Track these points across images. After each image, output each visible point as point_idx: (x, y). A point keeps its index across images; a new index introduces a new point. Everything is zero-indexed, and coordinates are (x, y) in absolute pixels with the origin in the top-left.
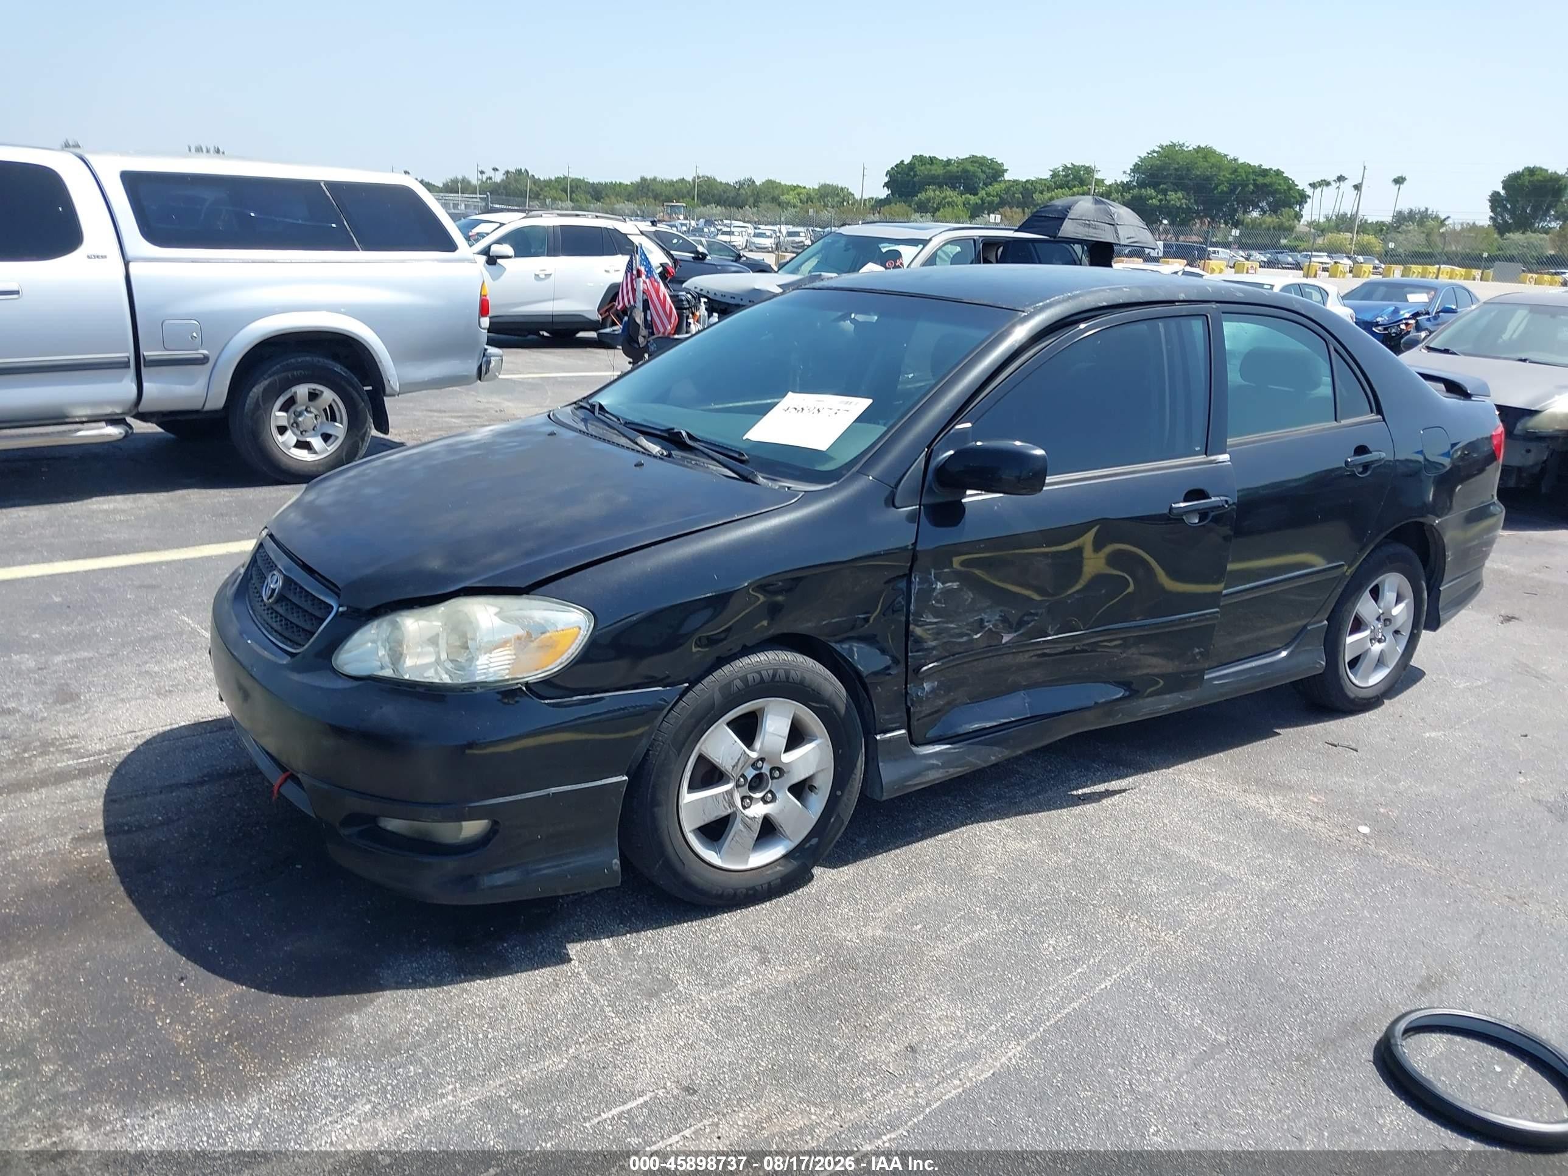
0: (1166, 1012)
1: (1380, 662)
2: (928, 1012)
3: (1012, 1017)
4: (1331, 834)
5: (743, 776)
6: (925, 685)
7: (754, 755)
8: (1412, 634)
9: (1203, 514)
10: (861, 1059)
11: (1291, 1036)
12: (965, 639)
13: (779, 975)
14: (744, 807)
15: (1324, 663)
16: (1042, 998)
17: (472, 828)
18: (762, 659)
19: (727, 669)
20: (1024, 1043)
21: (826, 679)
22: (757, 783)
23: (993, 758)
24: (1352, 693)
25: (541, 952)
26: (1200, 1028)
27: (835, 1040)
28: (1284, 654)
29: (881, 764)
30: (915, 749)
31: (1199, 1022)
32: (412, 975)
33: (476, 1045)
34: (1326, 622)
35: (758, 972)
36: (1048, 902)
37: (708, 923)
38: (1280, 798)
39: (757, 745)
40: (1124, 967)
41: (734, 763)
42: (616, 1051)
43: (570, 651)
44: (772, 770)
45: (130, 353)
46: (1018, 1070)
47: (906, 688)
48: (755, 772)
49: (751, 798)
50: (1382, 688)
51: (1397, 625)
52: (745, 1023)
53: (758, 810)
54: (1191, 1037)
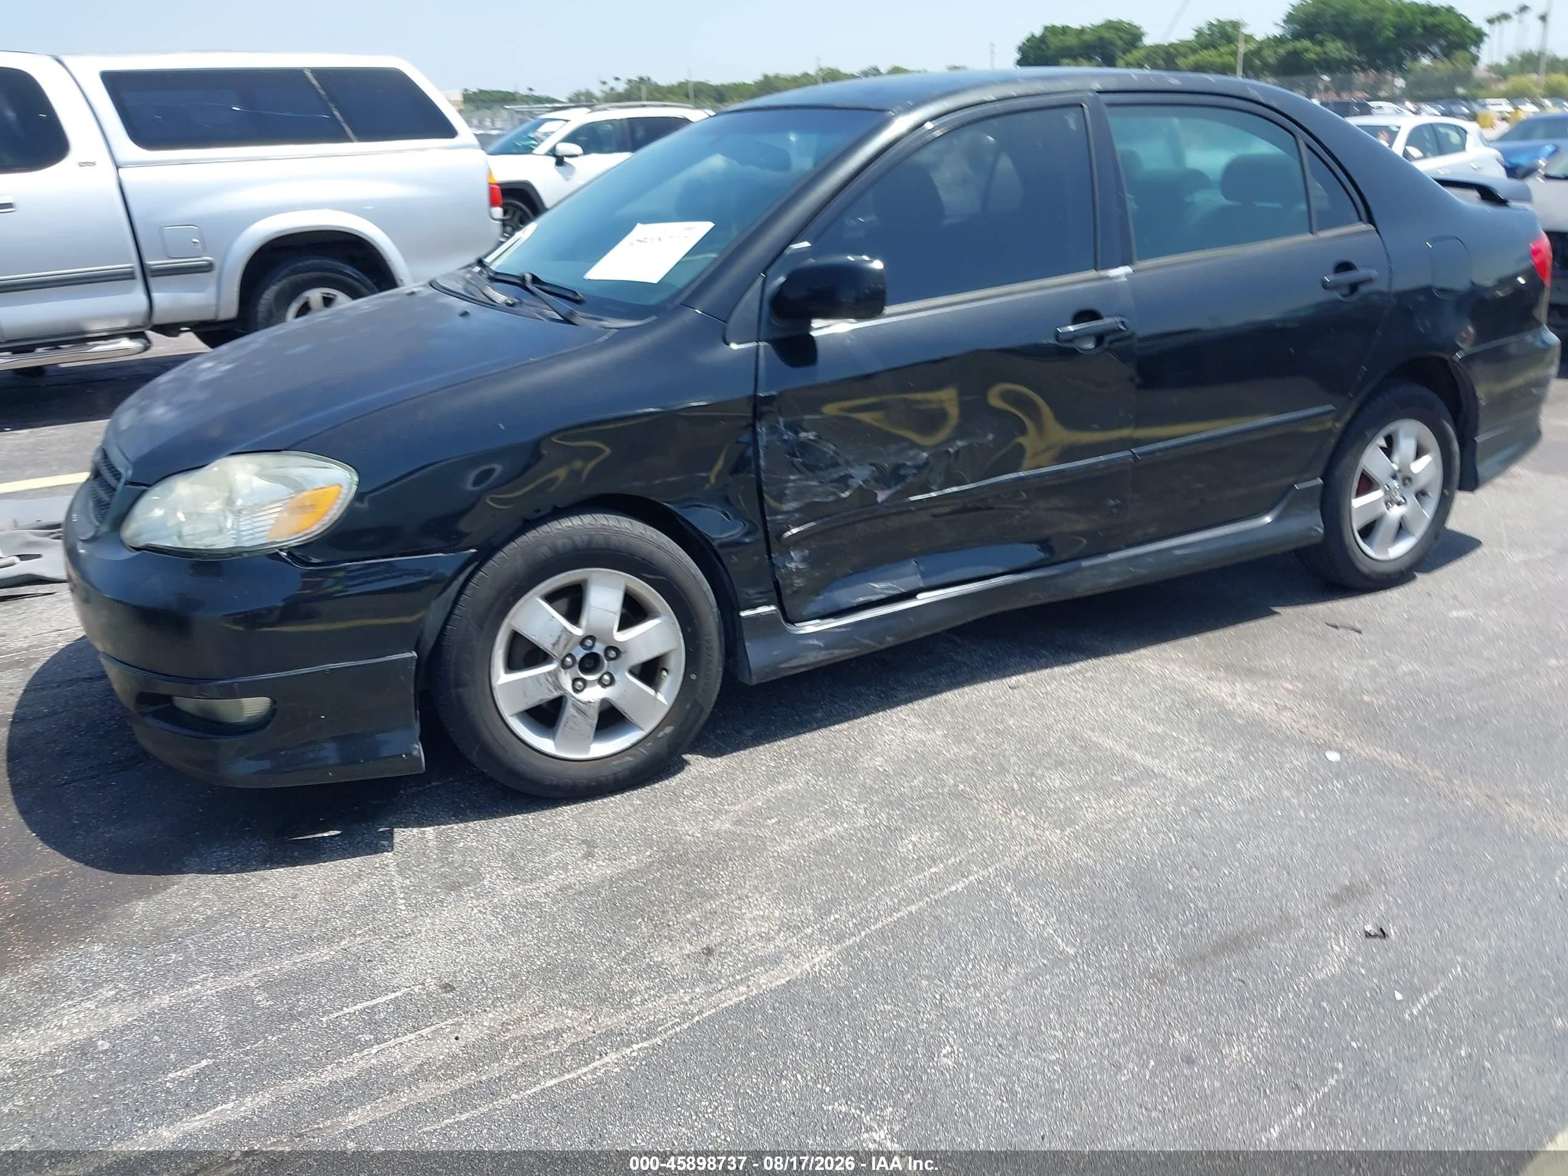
0: (1015, 919)
1: (1401, 529)
2: (743, 911)
3: (836, 920)
4: (1294, 724)
5: (570, 655)
6: (792, 554)
7: (578, 632)
8: (1442, 495)
9: (1100, 338)
10: (648, 960)
11: (1155, 950)
12: (831, 498)
13: (599, 869)
14: (576, 691)
15: (1321, 531)
16: (879, 898)
17: (254, 706)
18: (575, 523)
19: (532, 536)
20: (837, 948)
21: (659, 547)
22: (591, 663)
23: (889, 639)
24: (1364, 567)
25: (359, 842)
26: (1051, 937)
27: (627, 939)
28: (1268, 519)
29: (747, 644)
30: (790, 627)
31: (1051, 932)
32: (218, 862)
33: (249, 934)
34: (1320, 481)
35: (577, 867)
36: (929, 796)
37: (546, 816)
38: (1248, 686)
39: (584, 621)
40: (986, 867)
41: (553, 640)
42: (389, 945)
43: (332, 513)
44: (608, 649)
45: (133, 263)
46: (816, 979)
47: (770, 558)
48: (584, 652)
49: (585, 682)
50: (1408, 561)
51: (1419, 484)
52: (539, 920)
53: (594, 694)
54: (1034, 949)
